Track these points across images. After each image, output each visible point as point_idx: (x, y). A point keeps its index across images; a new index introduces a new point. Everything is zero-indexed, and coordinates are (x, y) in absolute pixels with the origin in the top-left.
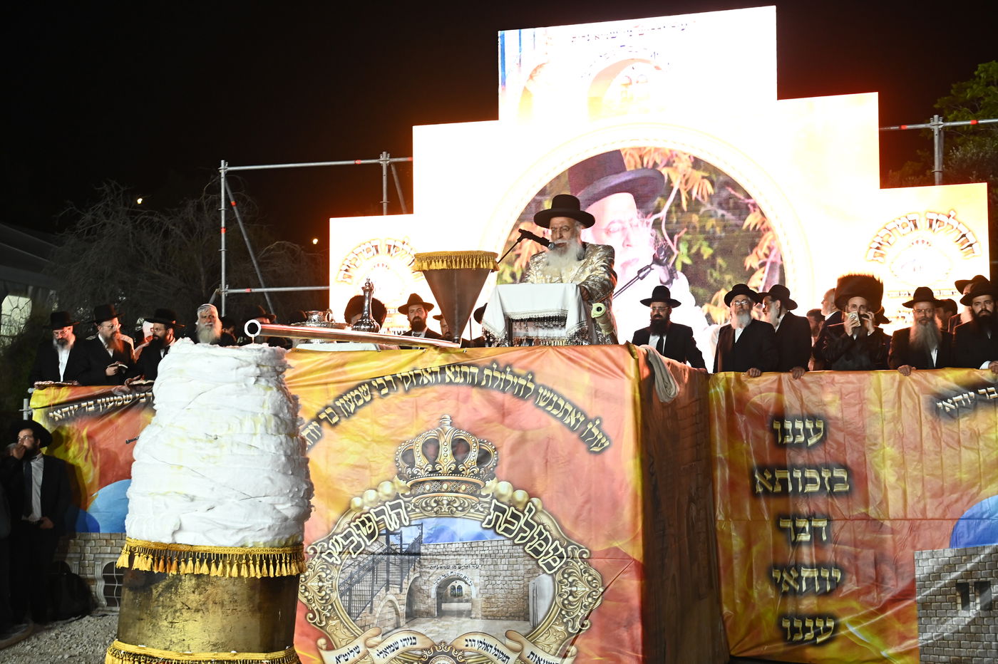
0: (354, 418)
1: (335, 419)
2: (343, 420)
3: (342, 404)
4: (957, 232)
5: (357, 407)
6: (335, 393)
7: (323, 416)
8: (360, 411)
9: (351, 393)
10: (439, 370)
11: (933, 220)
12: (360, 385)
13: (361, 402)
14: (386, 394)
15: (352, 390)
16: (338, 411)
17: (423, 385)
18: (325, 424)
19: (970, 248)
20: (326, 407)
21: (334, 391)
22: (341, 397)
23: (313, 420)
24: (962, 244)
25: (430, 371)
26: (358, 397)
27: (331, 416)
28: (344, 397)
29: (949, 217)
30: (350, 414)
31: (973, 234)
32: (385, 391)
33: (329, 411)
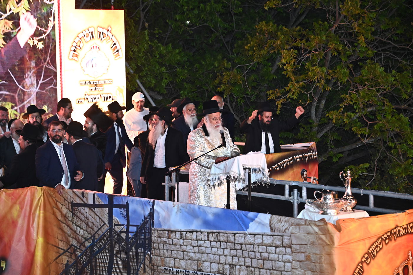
0: (376, 259)
1: (369, 260)
2: (372, 261)
3: (371, 251)
4: (112, 41)
5: (377, 252)
6: (368, 245)
7: (363, 260)
8: (379, 254)
9: (375, 244)
10: (406, 226)
11: (101, 32)
12: (378, 239)
13: (378, 249)
14: (388, 243)
15: (375, 243)
16: (370, 256)
17: (402, 236)
18: (365, 264)
19: (117, 52)
20: (365, 254)
21: (368, 243)
22: (371, 247)
23: (359, 263)
24: (114, 50)
25: (403, 227)
26: (377, 246)
27: (367, 259)
28: (372, 247)
29: (108, 31)
30: (375, 256)
31: (119, 43)
32: (387, 241)
33: (366, 256)
